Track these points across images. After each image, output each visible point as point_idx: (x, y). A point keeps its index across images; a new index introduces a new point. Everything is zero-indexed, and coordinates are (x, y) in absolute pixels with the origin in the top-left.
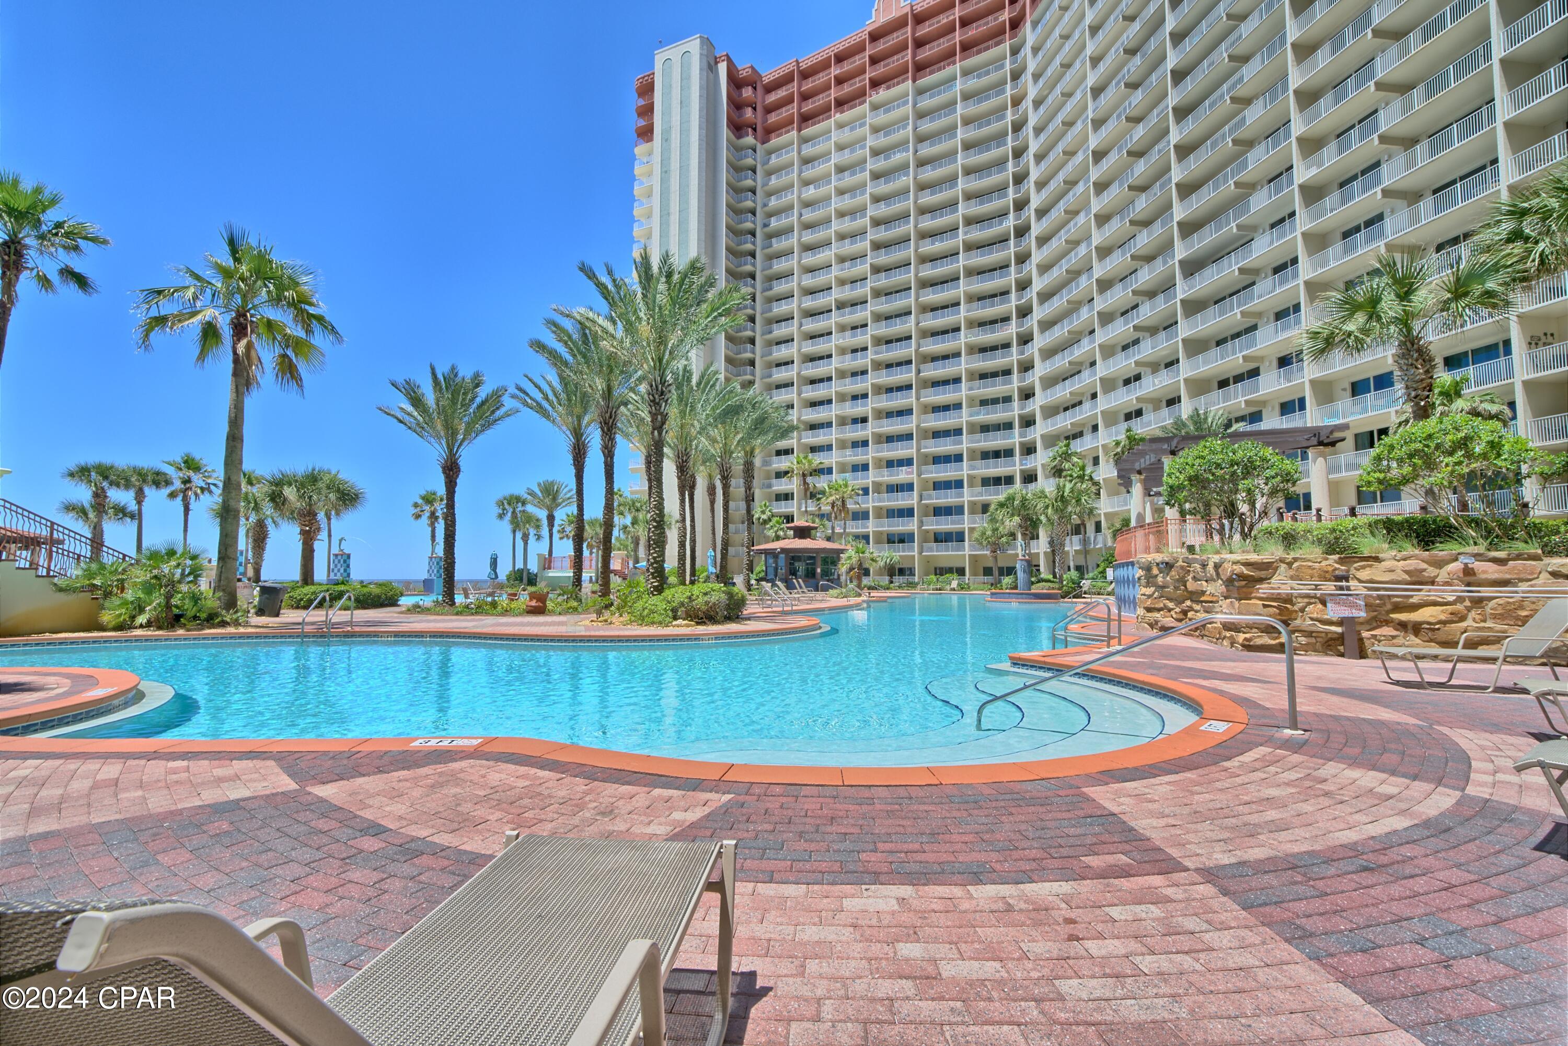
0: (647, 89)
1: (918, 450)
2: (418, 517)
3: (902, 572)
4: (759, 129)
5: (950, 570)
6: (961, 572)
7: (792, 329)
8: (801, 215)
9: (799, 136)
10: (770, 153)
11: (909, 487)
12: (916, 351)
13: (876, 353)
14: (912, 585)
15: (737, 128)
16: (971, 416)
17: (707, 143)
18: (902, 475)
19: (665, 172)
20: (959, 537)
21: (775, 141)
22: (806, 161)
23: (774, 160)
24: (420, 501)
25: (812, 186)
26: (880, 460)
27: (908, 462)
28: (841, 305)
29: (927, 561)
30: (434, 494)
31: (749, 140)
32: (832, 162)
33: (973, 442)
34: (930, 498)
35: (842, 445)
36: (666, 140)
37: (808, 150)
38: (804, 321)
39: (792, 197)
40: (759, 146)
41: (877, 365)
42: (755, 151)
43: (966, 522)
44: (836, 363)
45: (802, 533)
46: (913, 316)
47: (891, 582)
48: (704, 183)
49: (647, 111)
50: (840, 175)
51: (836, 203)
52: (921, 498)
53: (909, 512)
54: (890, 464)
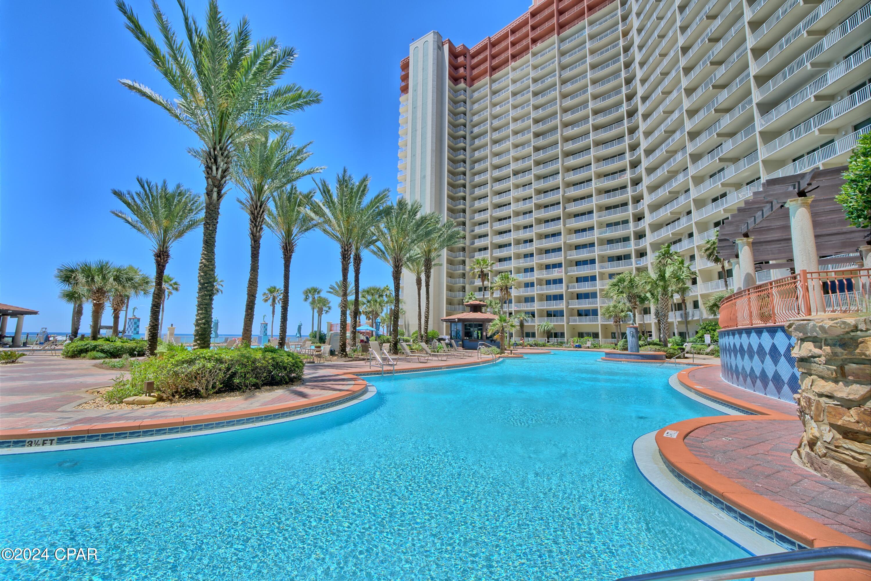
0: (406, 66)
1: (565, 258)
2: (266, 301)
3: (556, 335)
4: (468, 79)
5: (588, 334)
6: (596, 335)
7: (487, 189)
8: (492, 123)
9: (490, 79)
10: (474, 91)
11: (560, 281)
12: (563, 196)
13: (537, 199)
14: (561, 344)
15: (455, 80)
16: (601, 234)
17: (437, 89)
18: (555, 274)
19: (415, 108)
20: (595, 312)
21: (477, 85)
22: (494, 93)
23: (476, 95)
24: (267, 292)
25: (498, 106)
26: (542, 265)
27: (560, 265)
28: (516, 173)
29: (574, 328)
30: (275, 288)
31: (462, 85)
32: (510, 91)
33: (602, 251)
34: (574, 287)
35: (518, 256)
36: (415, 90)
37: (495, 86)
38: (494, 184)
39: (487, 114)
40: (468, 88)
41: (538, 207)
42: (465, 91)
43: (599, 304)
44: (513, 207)
45: (476, 308)
46: (560, 174)
47: (548, 342)
48: (435, 111)
49: (405, 78)
50: (514, 97)
51: (512, 114)
52: (568, 287)
53: (559, 297)
54: (548, 267)
